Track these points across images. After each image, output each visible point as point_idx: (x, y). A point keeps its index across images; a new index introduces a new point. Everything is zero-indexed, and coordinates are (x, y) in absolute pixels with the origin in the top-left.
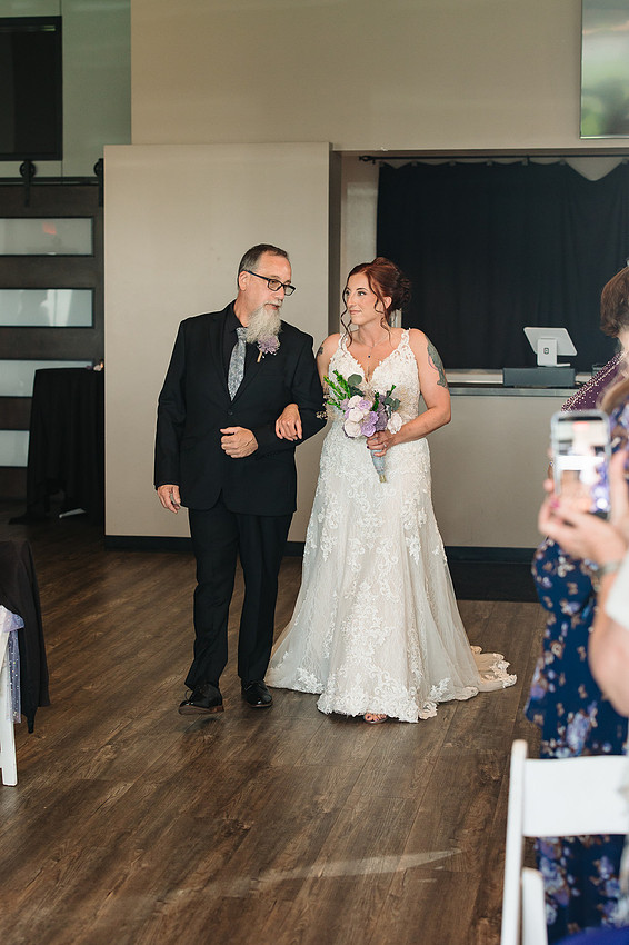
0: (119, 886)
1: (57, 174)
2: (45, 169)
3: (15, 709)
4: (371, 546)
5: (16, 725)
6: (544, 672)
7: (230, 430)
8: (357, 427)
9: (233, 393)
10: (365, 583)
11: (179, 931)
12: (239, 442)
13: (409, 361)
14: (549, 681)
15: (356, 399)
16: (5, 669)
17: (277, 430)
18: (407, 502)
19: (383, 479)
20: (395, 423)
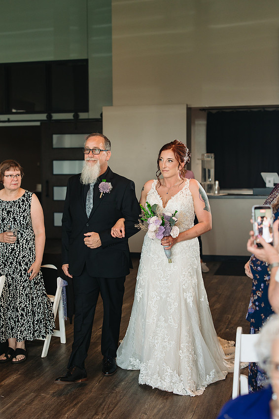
0: (100, 381)
1: (87, 117)
2: (83, 116)
3: (65, 315)
4: (164, 297)
5: (65, 321)
6: (254, 303)
7: (89, 234)
8: (154, 234)
9: (88, 214)
10: (161, 317)
11: (122, 397)
12: (93, 240)
13: (188, 197)
14: (256, 306)
15: (155, 218)
16: (61, 301)
17: (112, 233)
18: (184, 273)
19: (170, 261)
20: (175, 232)
